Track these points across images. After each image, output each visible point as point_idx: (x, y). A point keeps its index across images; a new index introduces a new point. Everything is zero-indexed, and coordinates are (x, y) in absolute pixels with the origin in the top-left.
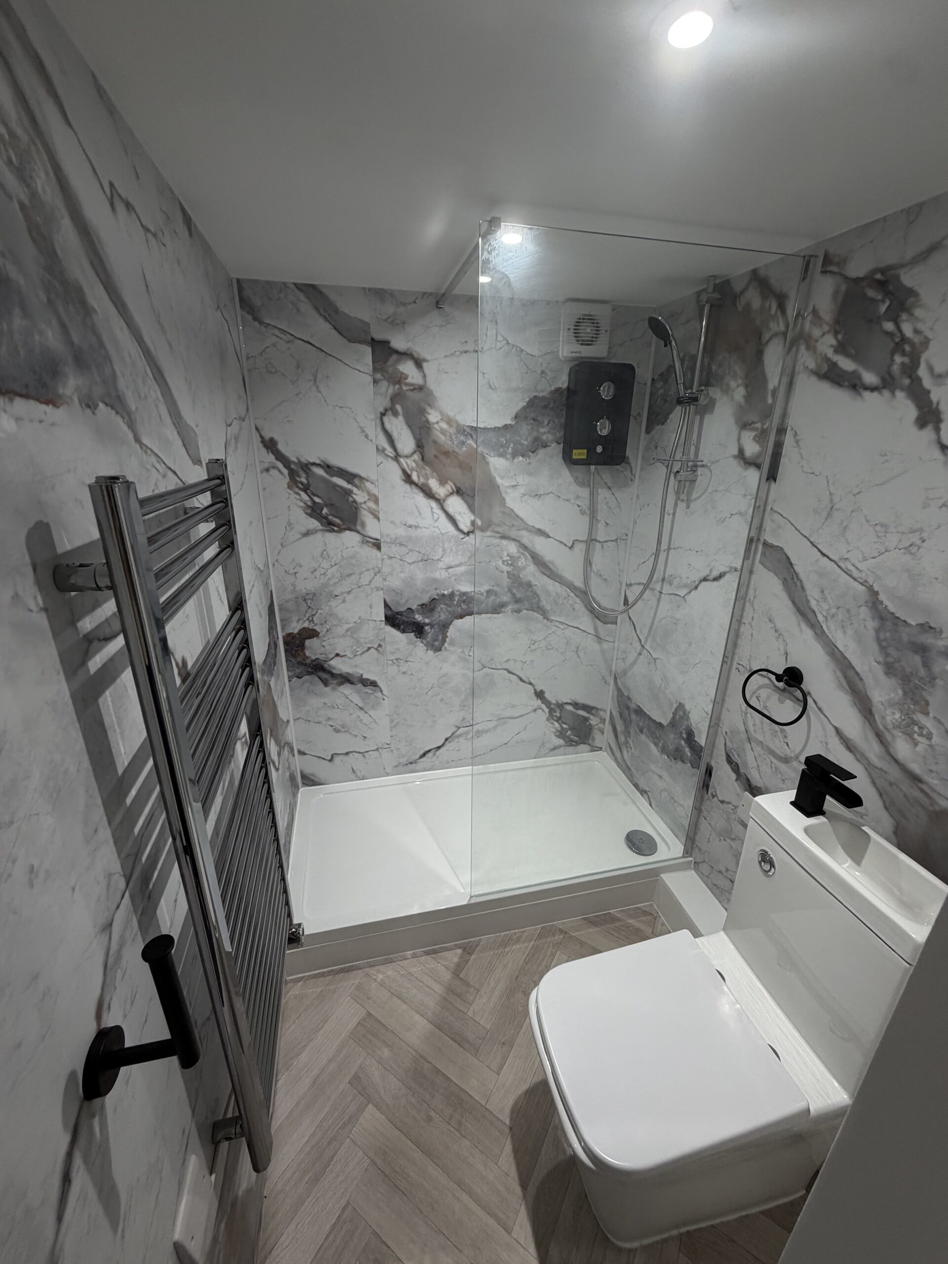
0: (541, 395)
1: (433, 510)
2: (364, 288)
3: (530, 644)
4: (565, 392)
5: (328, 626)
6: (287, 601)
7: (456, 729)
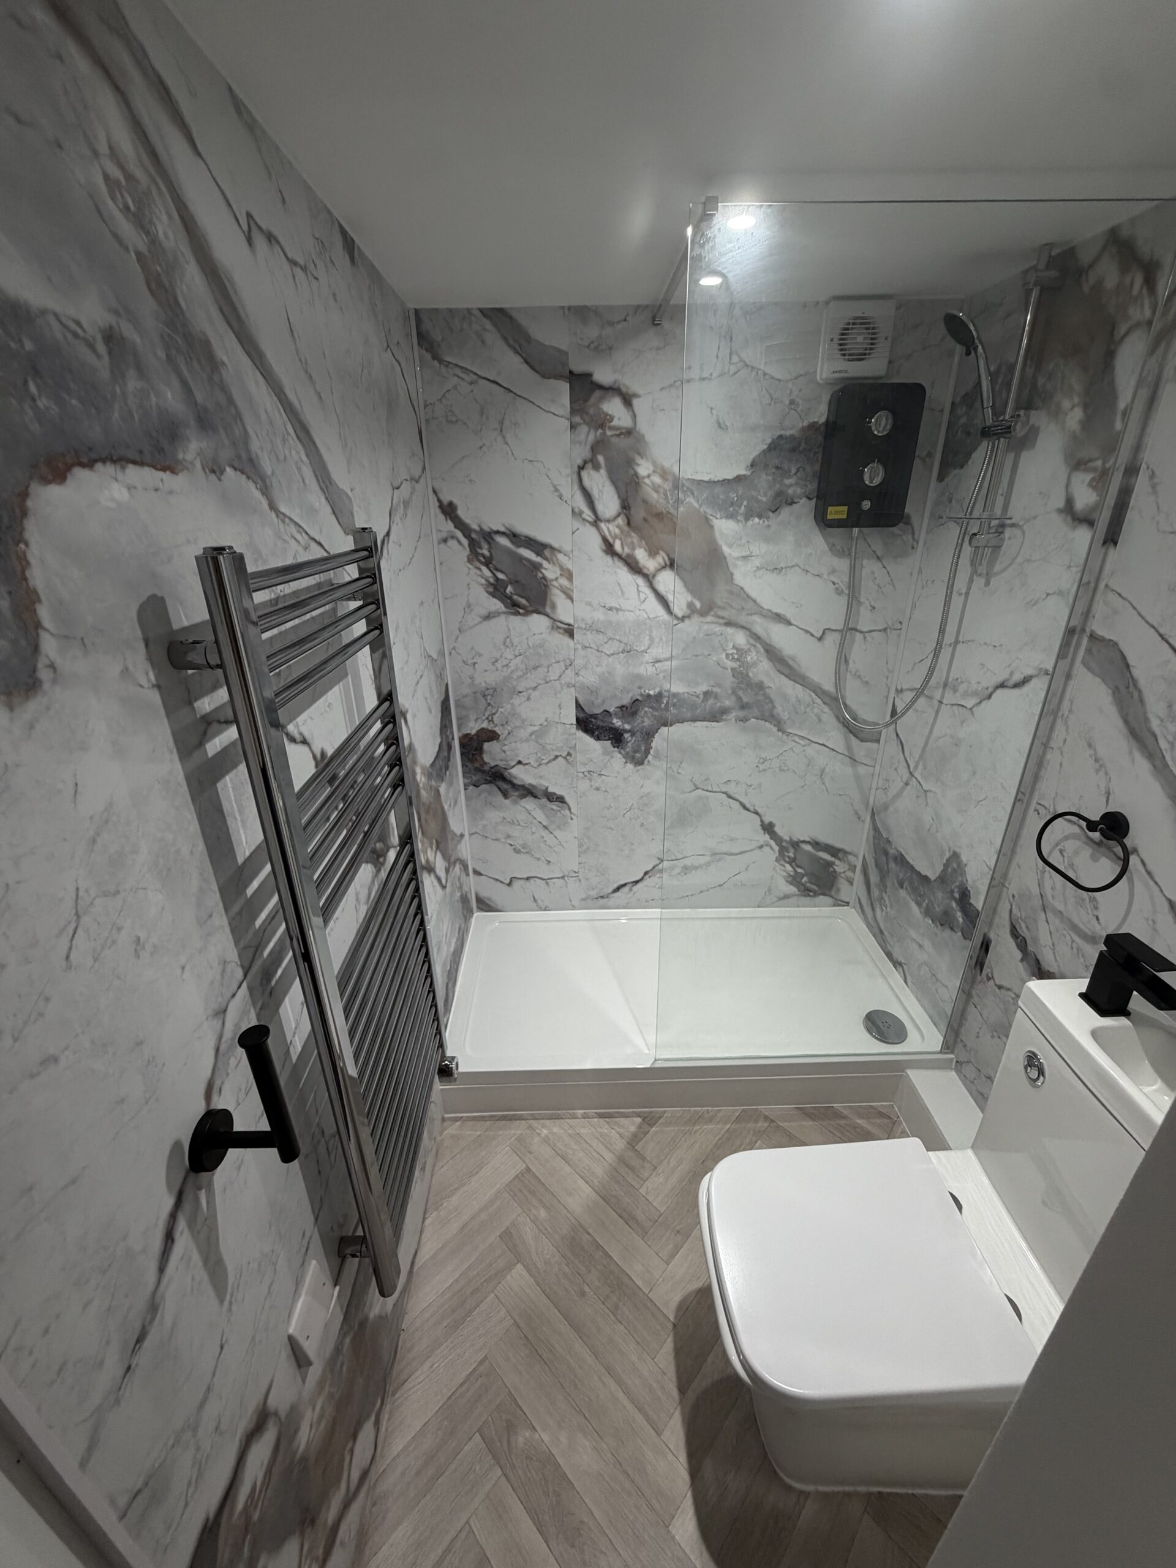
0: (788, 433)
1: (640, 589)
2: (563, 308)
3: (759, 762)
4: (823, 429)
5: (509, 728)
6: (465, 696)
7: (658, 862)
